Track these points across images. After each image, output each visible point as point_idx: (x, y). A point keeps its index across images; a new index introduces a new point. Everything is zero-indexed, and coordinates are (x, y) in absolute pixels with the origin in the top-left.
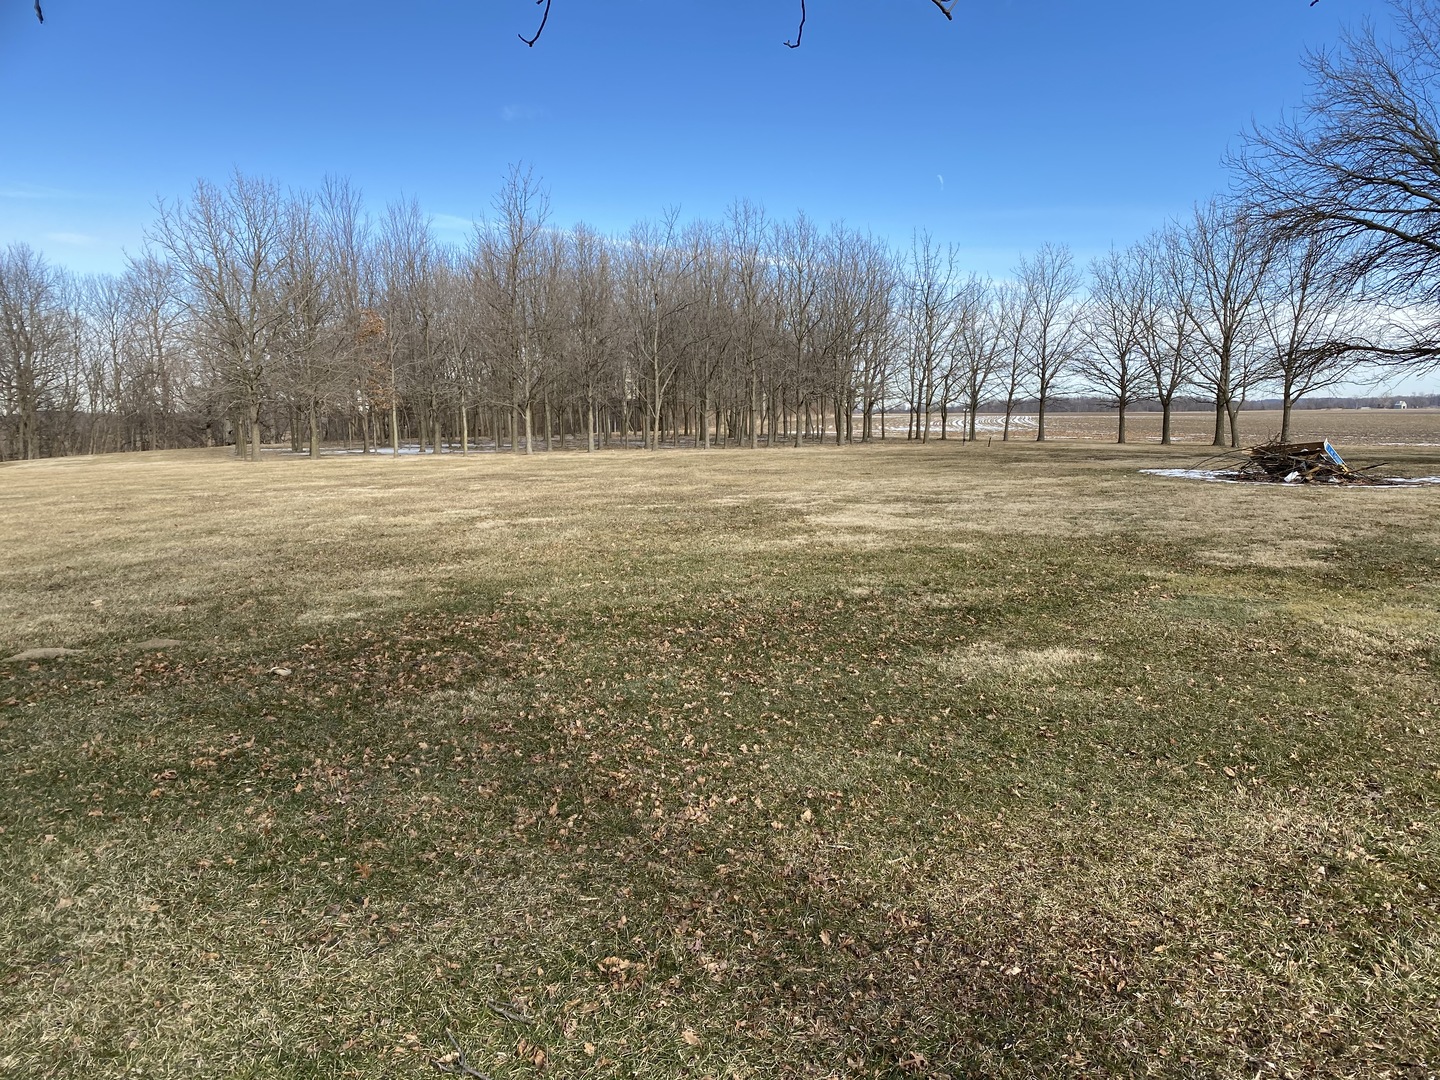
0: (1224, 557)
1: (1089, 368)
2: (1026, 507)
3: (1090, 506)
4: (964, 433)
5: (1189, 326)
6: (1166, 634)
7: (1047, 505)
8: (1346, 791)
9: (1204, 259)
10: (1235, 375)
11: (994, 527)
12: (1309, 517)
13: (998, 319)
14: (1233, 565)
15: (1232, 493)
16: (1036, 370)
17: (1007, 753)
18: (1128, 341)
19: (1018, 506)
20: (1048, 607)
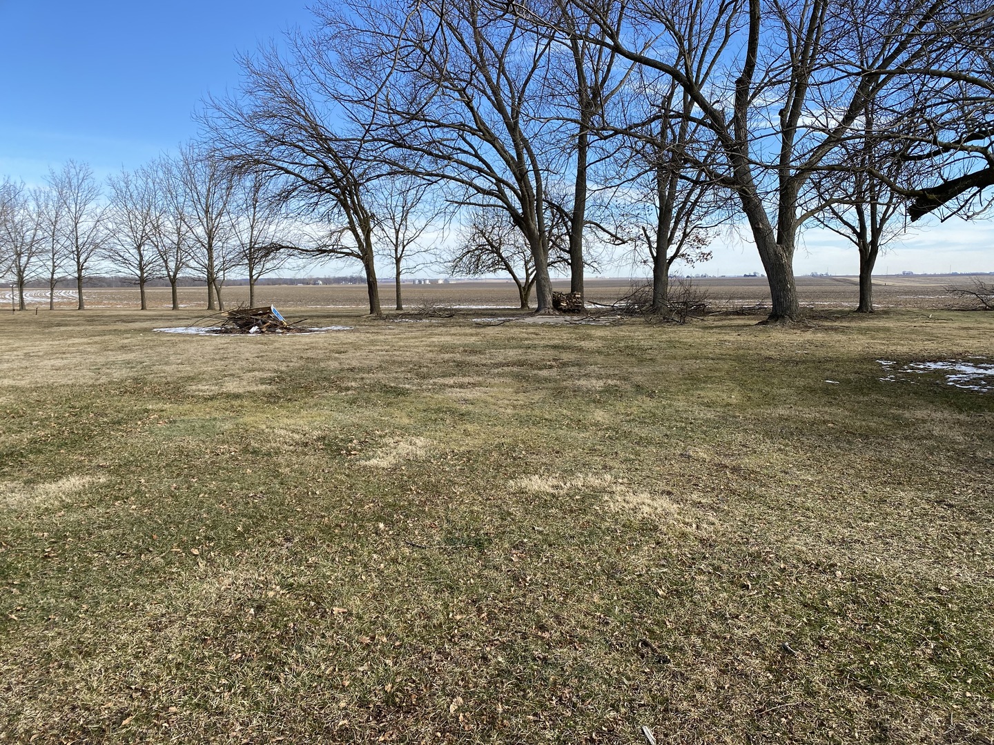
0: (206, 388)
1: (113, 255)
2: (59, 363)
3: (112, 359)
4: (14, 304)
5: (184, 228)
6: (159, 452)
7: (78, 359)
8: (271, 547)
9: (189, 183)
10: (217, 263)
11: (28, 381)
12: (262, 356)
13: (35, 215)
14: (211, 394)
15: (214, 342)
16: (71, 256)
17: (10, 581)
18: (142, 237)
19: (53, 362)
20: (66, 444)
